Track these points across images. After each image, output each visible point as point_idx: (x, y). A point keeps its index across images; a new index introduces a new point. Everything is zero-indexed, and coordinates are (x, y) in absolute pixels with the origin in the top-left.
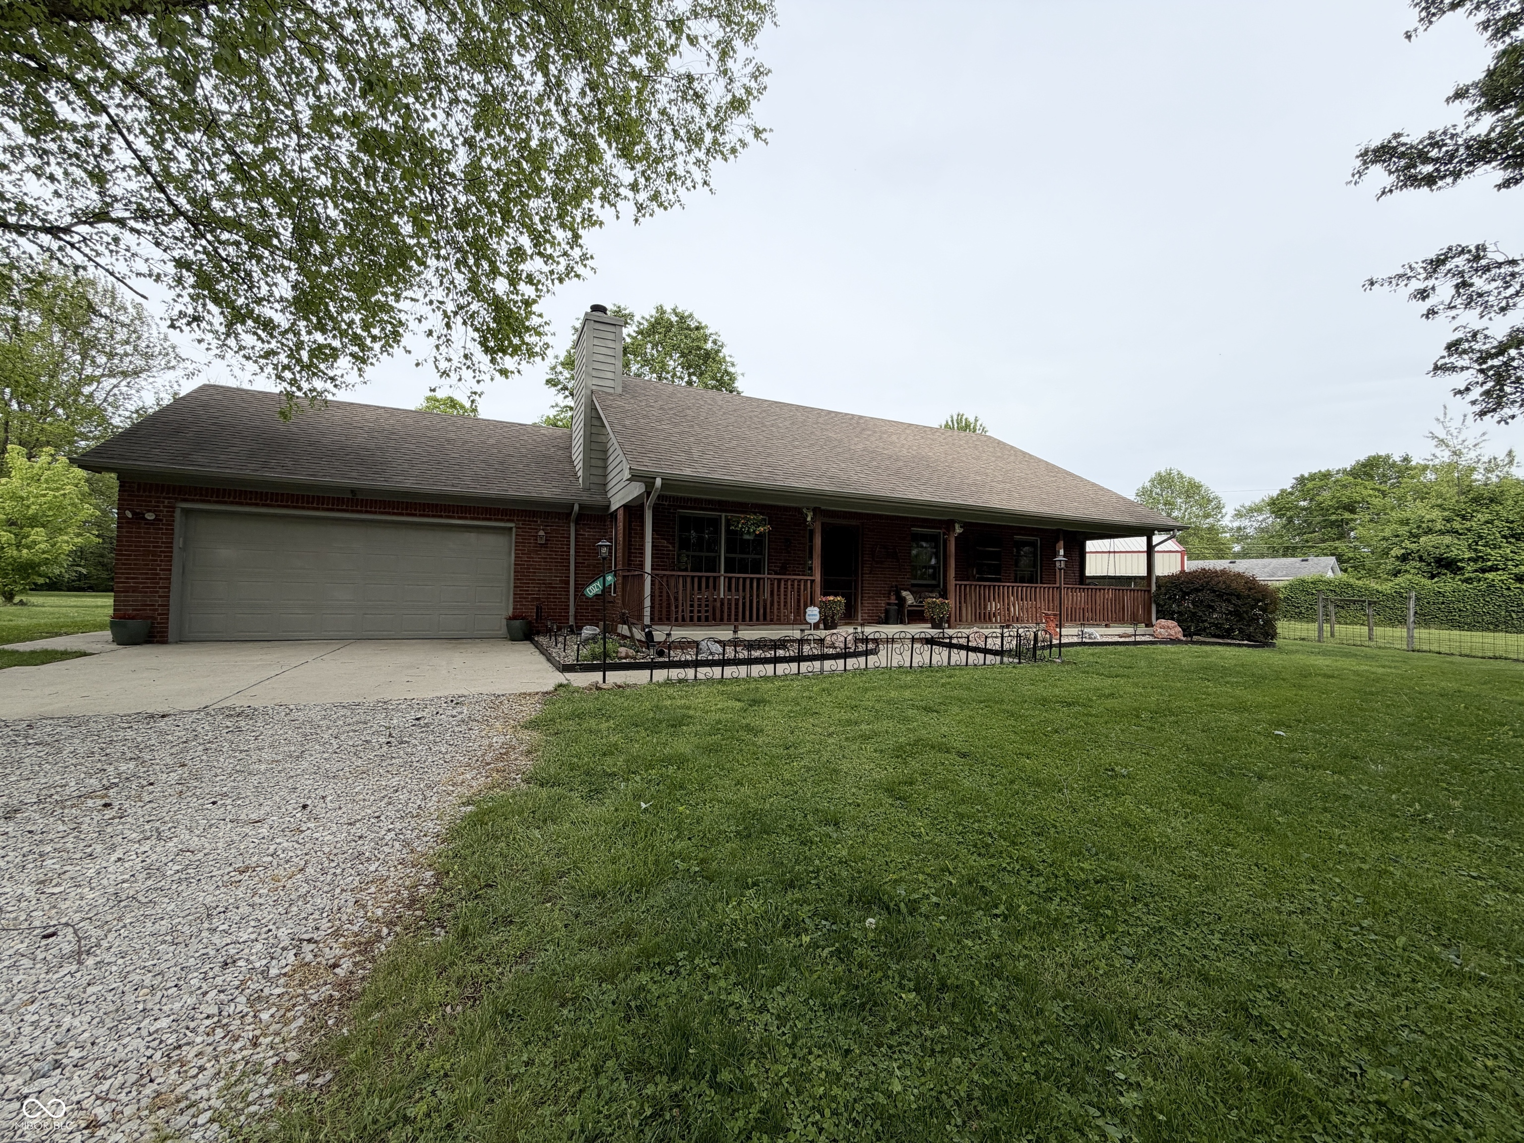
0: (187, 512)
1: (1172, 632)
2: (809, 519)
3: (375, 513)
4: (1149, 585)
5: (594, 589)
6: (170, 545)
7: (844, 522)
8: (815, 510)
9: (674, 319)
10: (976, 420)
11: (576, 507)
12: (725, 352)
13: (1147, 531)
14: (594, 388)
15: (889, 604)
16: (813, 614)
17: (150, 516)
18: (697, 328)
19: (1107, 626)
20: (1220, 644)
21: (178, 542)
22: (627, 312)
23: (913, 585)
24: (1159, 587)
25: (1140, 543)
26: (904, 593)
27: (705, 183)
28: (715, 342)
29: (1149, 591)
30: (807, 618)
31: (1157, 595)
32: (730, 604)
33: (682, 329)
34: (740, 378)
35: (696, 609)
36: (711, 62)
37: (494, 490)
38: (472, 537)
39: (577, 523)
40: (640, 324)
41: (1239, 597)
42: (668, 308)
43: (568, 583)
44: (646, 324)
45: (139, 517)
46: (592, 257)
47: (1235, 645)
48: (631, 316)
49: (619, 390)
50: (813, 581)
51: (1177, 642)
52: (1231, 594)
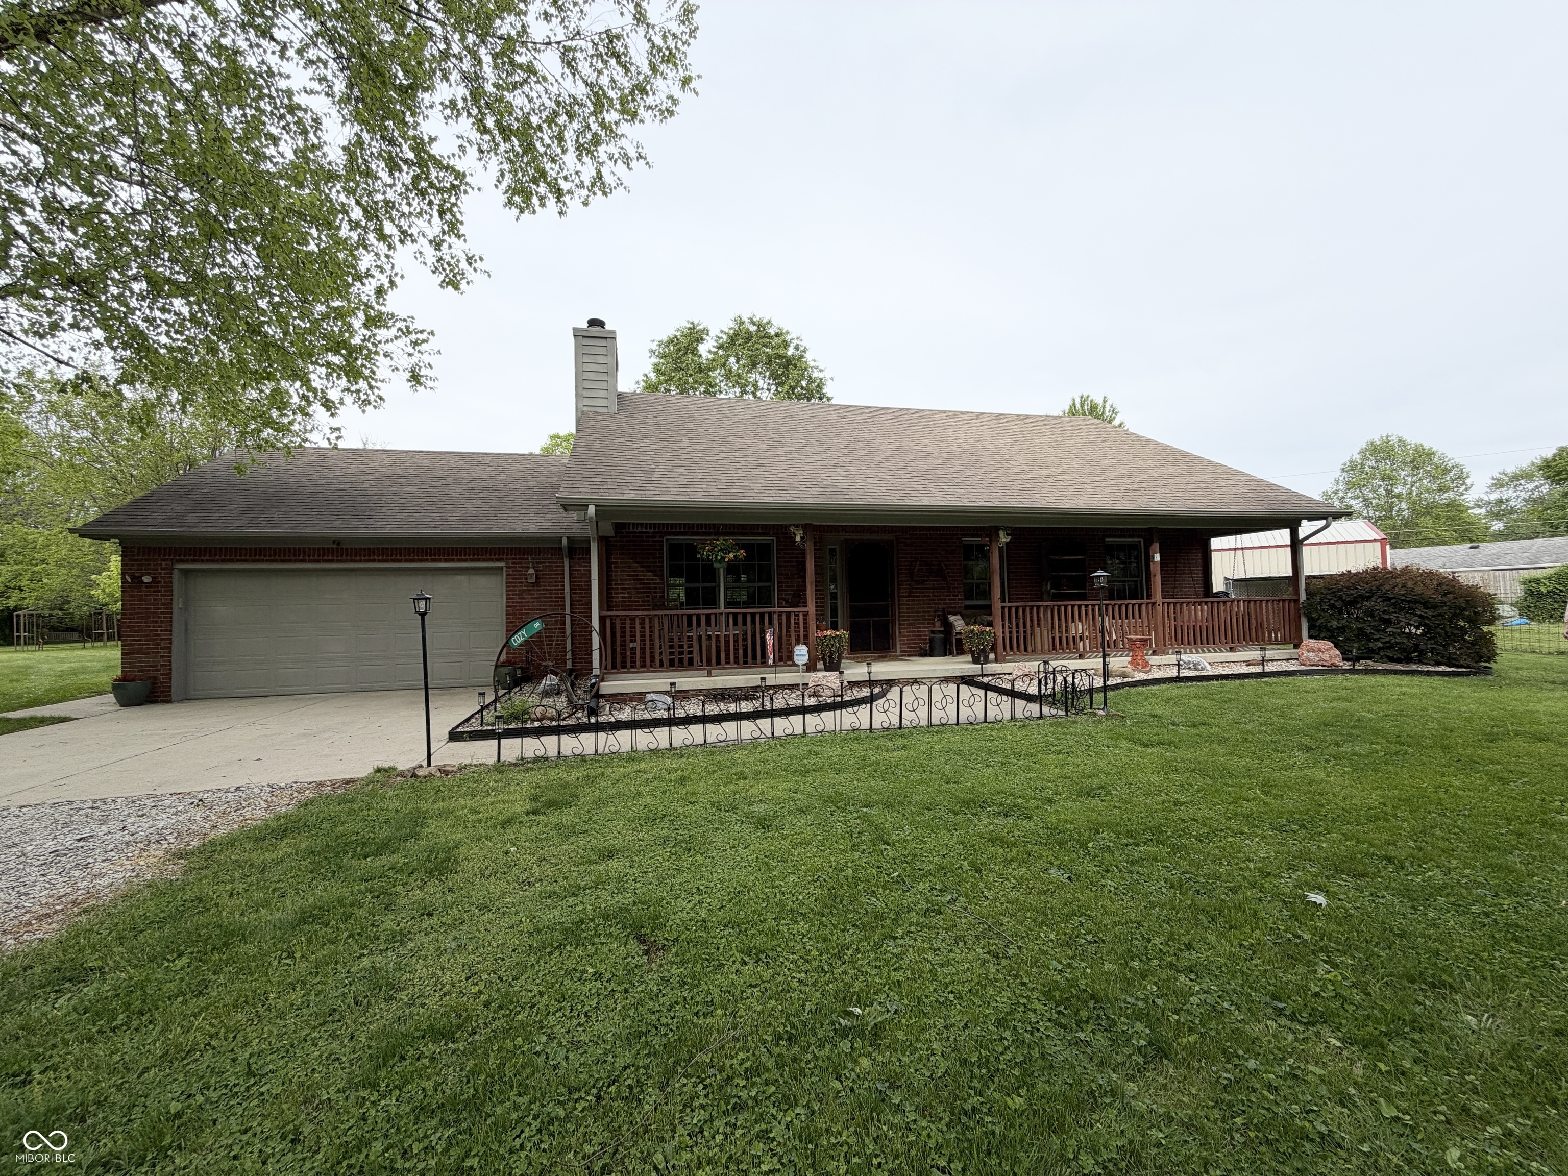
0: (186, 573)
1: (1326, 656)
2: (798, 539)
3: (360, 561)
4: (1297, 591)
6: (169, 606)
8: (806, 527)
9: (753, 329)
10: (1105, 401)
11: (565, 541)
12: (809, 357)
13: (1291, 522)
14: (585, 409)
15: (933, 632)
16: (801, 653)
17: (147, 579)
18: (777, 335)
19: (1232, 650)
20: (1396, 672)
21: (177, 604)
22: (701, 327)
23: (967, 607)
24: (1310, 594)
25: (1283, 536)
26: (952, 618)
27: (640, 157)
28: (797, 348)
29: (1297, 601)
30: (795, 658)
31: (1309, 605)
32: (727, 642)
33: (761, 338)
34: (829, 383)
38: (461, 579)
39: (571, 558)
40: (720, 338)
41: (1426, 605)
42: (745, 319)
43: (564, 623)
44: (725, 337)
45: (137, 580)
46: (481, 259)
47: (1421, 673)
48: (706, 331)
49: (614, 408)
50: (806, 614)
51: (1332, 670)
52: (1416, 602)
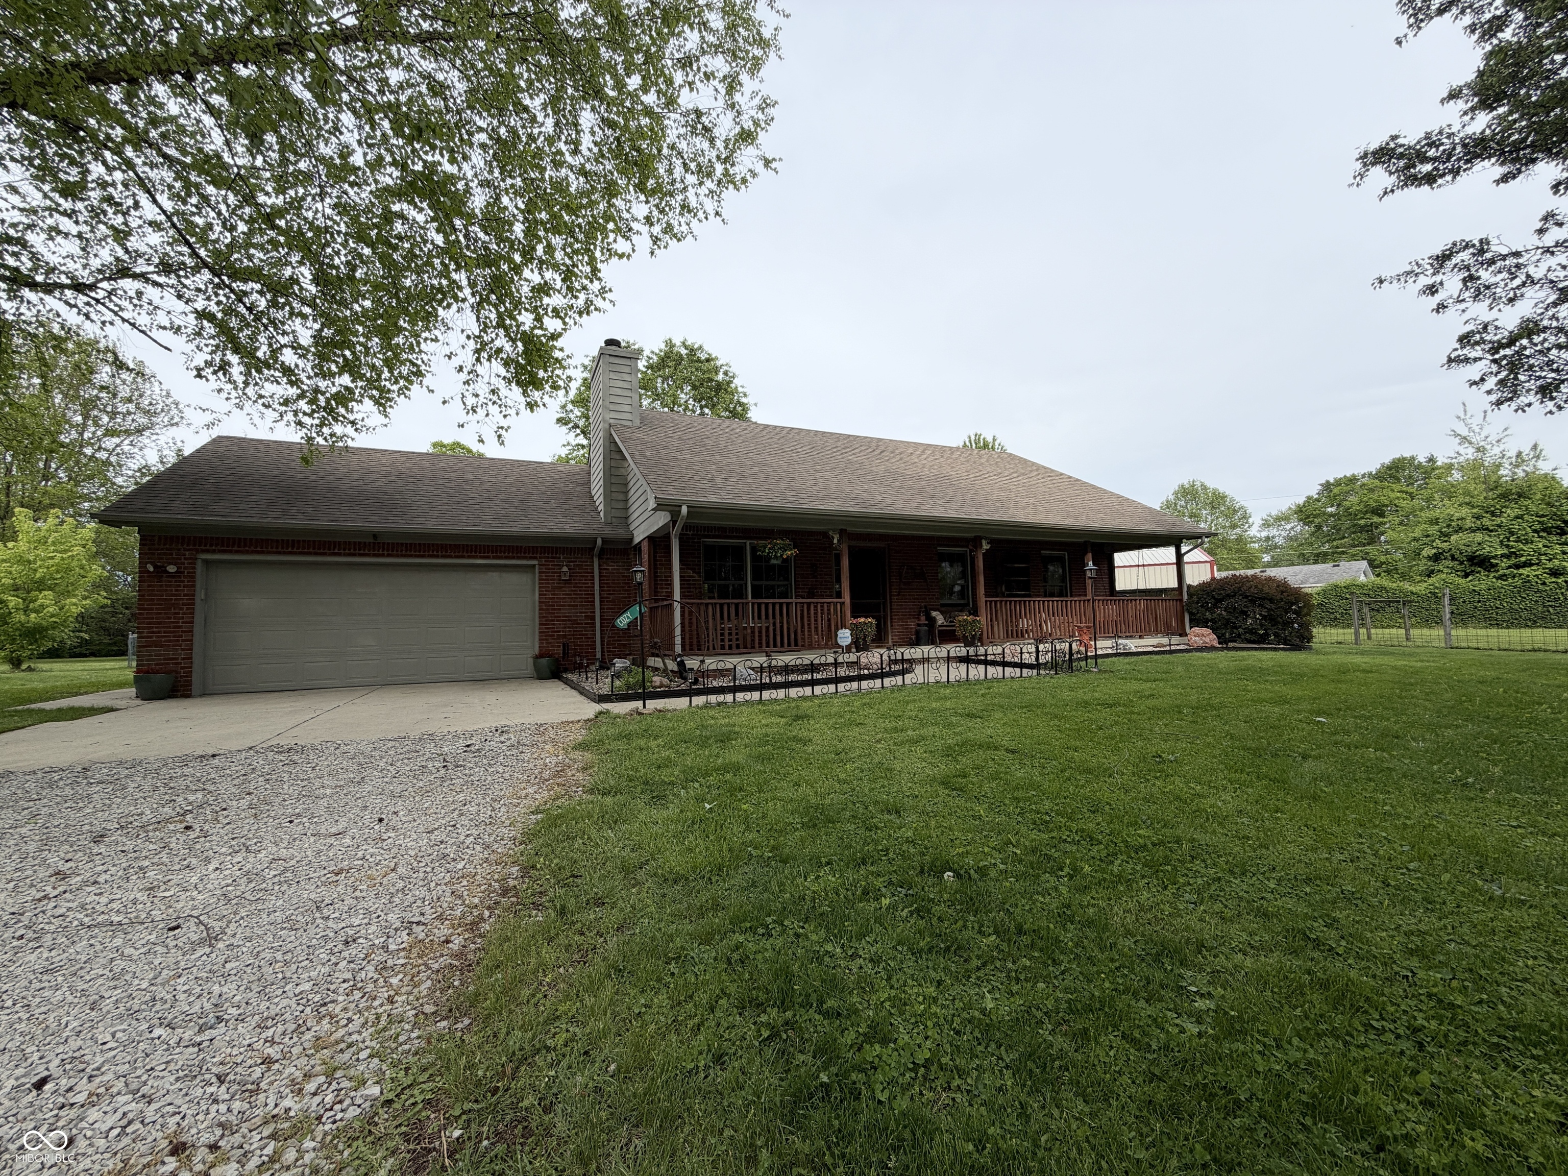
0: (207, 562)
1: (1207, 640)
2: (835, 541)
3: (397, 556)
4: (1181, 594)
5: (623, 621)
6: (192, 597)
7: (868, 544)
8: (842, 532)
9: (684, 352)
10: (994, 440)
11: (599, 542)
12: (737, 382)
13: (1173, 540)
14: (612, 421)
15: (919, 625)
16: (845, 637)
17: (172, 569)
18: (708, 360)
19: (1141, 637)
20: (1256, 649)
21: (200, 595)
22: (636, 347)
23: (943, 605)
24: (1190, 595)
25: (1168, 554)
26: (934, 614)
27: (717, 213)
28: (726, 373)
29: (1181, 600)
30: (839, 640)
31: (1189, 604)
32: (760, 632)
33: (692, 361)
34: (752, 408)
35: (727, 637)
36: (719, 96)
37: (516, 528)
38: (495, 576)
39: (600, 558)
40: (650, 358)
41: (1271, 601)
42: (677, 341)
43: (593, 618)
44: (655, 358)
45: (160, 570)
46: (610, 290)
47: (1271, 649)
48: (640, 351)
49: (637, 422)
50: (842, 604)
51: (1212, 649)
52: (1264, 599)
